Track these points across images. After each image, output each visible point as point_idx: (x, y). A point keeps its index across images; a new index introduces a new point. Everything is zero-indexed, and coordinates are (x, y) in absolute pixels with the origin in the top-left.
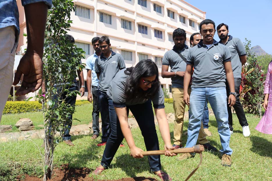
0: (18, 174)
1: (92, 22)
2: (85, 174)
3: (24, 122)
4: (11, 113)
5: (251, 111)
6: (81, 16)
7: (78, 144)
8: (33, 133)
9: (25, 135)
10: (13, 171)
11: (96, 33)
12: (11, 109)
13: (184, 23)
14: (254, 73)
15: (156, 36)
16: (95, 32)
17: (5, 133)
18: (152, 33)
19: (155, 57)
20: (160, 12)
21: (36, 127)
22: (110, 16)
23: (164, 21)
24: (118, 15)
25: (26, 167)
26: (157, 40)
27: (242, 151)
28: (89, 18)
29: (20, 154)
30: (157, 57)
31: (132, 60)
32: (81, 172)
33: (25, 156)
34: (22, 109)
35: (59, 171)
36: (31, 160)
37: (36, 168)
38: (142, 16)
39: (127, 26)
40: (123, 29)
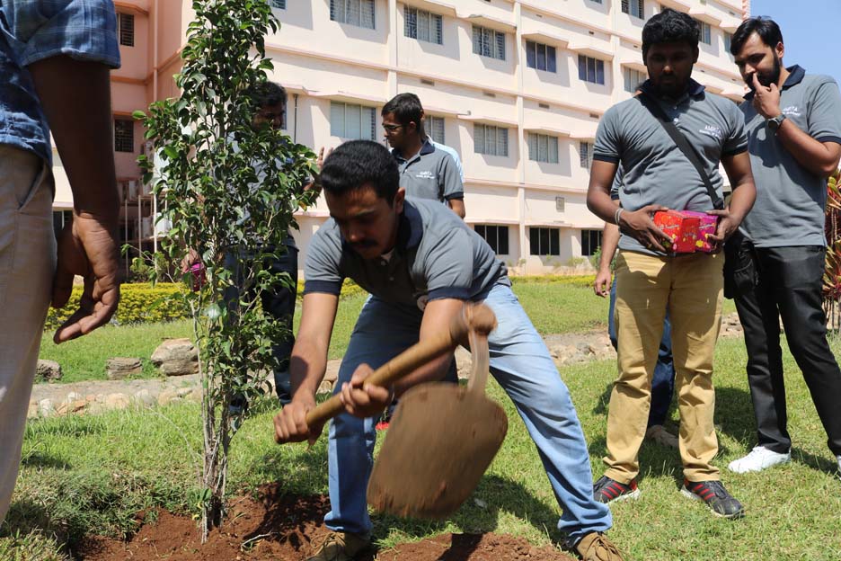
0: (139, 507)
1: (383, 39)
3: (175, 349)
4: (144, 320)
6: (348, 23)
9: (177, 387)
10: (124, 498)
11: (395, 74)
12: (144, 309)
15: (582, 76)
16: (392, 71)
17: (122, 381)
18: (573, 67)
19: (579, 145)
22: (439, 18)
23: (609, 27)
24: (464, 12)
25: (162, 486)
26: (586, 90)
28: (372, 25)
29: (148, 450)
30: (586, 144)
31: (506, 154)
33: (161, 455)
34: (174, 309)
35: (252, 503)
36: (176, 469)
37: (188, 490)
38: (540, 15)
39: (491, 48)
40: (477, 56)
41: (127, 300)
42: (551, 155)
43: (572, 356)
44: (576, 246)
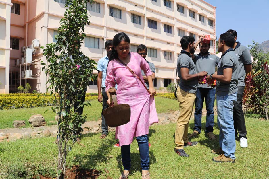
0: (33, 175)
1: (102, 16)
2: (94, 176)
3: (37, 118)
4: (24, 107)
5: (257, 112)
6: (91, 11)
7: (88, 143)
8: (45, 129)
9: (37, 131)
10: (29, 172)
12: (24, 103)
13: (194, 17)
14: (261, 76)
15: (165, 31)
16: (105, 27)
17: (19, 128)
18: (162, 28)
19: (163, 52)
20: (170, 7)
21: (47, 122)
22: (120, 11)
23: (173, 16)
24: (128, 9)
25: (41, 168)
27: (245, 157)
28: (100, 13)
29: (34, 155)
30: (166, 52)
32: (91, 174)
33: (39, 157)
34: (34, 103)
36: (45, 161)
37: (49, 169)
38: (152, 11)
39: (137, 21)
40: (132, 23)
41: (18, 100)
42: (155, 55)
43: (164, 121)
44: (162, 84)
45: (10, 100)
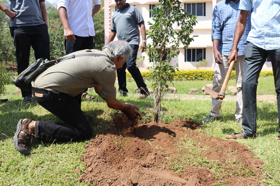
41: (208, 74)
45: (201, 74)
